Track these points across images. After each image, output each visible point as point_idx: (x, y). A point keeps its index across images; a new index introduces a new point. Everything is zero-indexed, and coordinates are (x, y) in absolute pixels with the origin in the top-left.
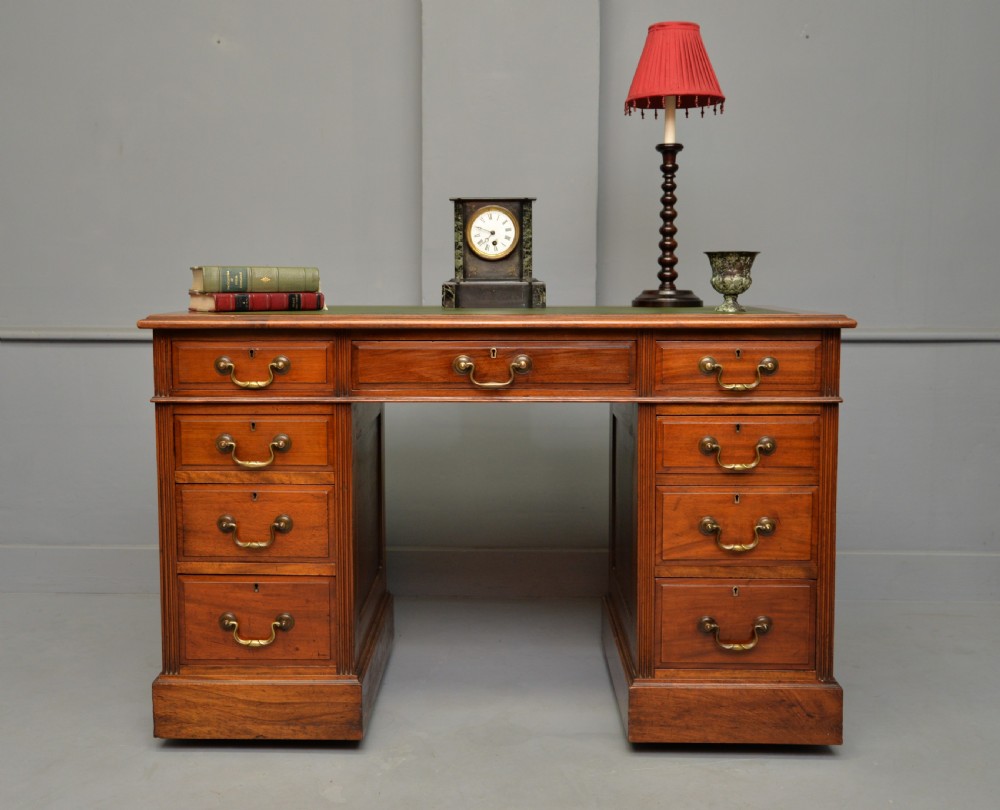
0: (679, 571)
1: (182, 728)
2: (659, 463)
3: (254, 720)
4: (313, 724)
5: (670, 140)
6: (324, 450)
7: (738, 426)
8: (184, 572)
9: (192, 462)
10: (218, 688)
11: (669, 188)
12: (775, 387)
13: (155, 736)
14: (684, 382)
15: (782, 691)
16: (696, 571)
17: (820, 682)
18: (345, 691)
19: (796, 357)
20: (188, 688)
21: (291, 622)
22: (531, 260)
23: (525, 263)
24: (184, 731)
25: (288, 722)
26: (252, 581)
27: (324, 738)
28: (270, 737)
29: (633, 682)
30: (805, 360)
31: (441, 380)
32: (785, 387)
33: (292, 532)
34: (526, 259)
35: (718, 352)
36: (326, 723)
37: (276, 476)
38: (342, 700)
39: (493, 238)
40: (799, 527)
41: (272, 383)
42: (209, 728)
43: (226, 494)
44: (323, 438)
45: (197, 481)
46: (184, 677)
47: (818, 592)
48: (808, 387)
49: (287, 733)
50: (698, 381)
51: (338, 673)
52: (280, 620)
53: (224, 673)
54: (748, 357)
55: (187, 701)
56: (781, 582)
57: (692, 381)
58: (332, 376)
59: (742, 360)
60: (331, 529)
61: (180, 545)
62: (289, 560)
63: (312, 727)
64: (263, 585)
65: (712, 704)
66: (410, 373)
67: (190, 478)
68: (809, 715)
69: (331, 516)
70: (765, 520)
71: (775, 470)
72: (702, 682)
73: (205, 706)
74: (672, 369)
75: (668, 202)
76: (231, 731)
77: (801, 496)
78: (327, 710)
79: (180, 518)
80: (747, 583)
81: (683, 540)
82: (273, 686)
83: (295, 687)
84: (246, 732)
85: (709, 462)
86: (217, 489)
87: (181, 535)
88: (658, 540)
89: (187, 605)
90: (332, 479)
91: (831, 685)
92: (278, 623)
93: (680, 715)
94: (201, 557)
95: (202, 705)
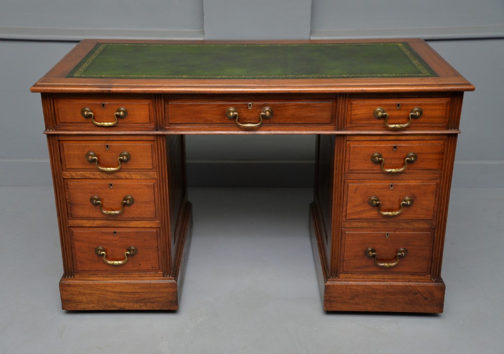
0: (355, 224)
1: (78, 305)
2: (347, 167)
3: (118, 301)
4: (151, 302)
6: (151, 160)
7: (395, 147)
8: (72, 226)
9: (72, 167)
10: (97, 285)
12: (420, 125)
13: (63, 309)
14: (365, 122)
15: (410, 286)
16: (366, 224)
17: (433, 282)
18: (167, 286)
19: (434, 107)
20: (79, 285)
21: (136, 251)
24: (79, 307)
25: (137, 302)
26: (113, 230)
27: (157, 309)
28: (127, 309)
29: (327, 280)
30: (439, 109)
31: (218, 122)
32: (425, 125)
33: (134, 205)
35: (386, 105)
36: (158, 302)
37: (122, 175)
38: (165, 290)
40: (428, 202)
41: (117, 123)
42: (93, 305)
43: (94, 184)
44: (149, 154)
45: (76, 177)
46: (77, 280)
47: (436, 236)
48: (440, 125)
49: (136, 306)
50: (373, 122)
51: (164, 276)
52: (129, 250)
53: (99, 277)
54: (404, 108)
55: (79, 292)
56: (414, 230)
57: (369, 122)
58: (153, 118)
59: (400, 110)
60: (157, 203)
61: (69, 211)
62: (133, 219)
63: (150, 304)
64: (119, 233)
65: (371, 293)
66: (200, 117)
67: (71, 175)
68: (425, 299)
69: (156, 196)
70: (407, 198)
71: (415, 171)
72: (366, 281)
73: (90, 294)
74: (357, 115)
76: (105, 306)
77: (430, 185)
78: (158, 296)
79: (67, 197)
80: (395, 231)
81: (359, 209)
82: (127, 284)
83: (140, 284)
84: (114, 306)
85: (377, 167)
86: (88, 182)
87: (69, 206)
88: (344, 209)
89: (75, 243)
90: (156, 176)
91: (439, 284)
92: (128, 253)
93: (353, 298)
94: (82, 218)
95: (88, 294)
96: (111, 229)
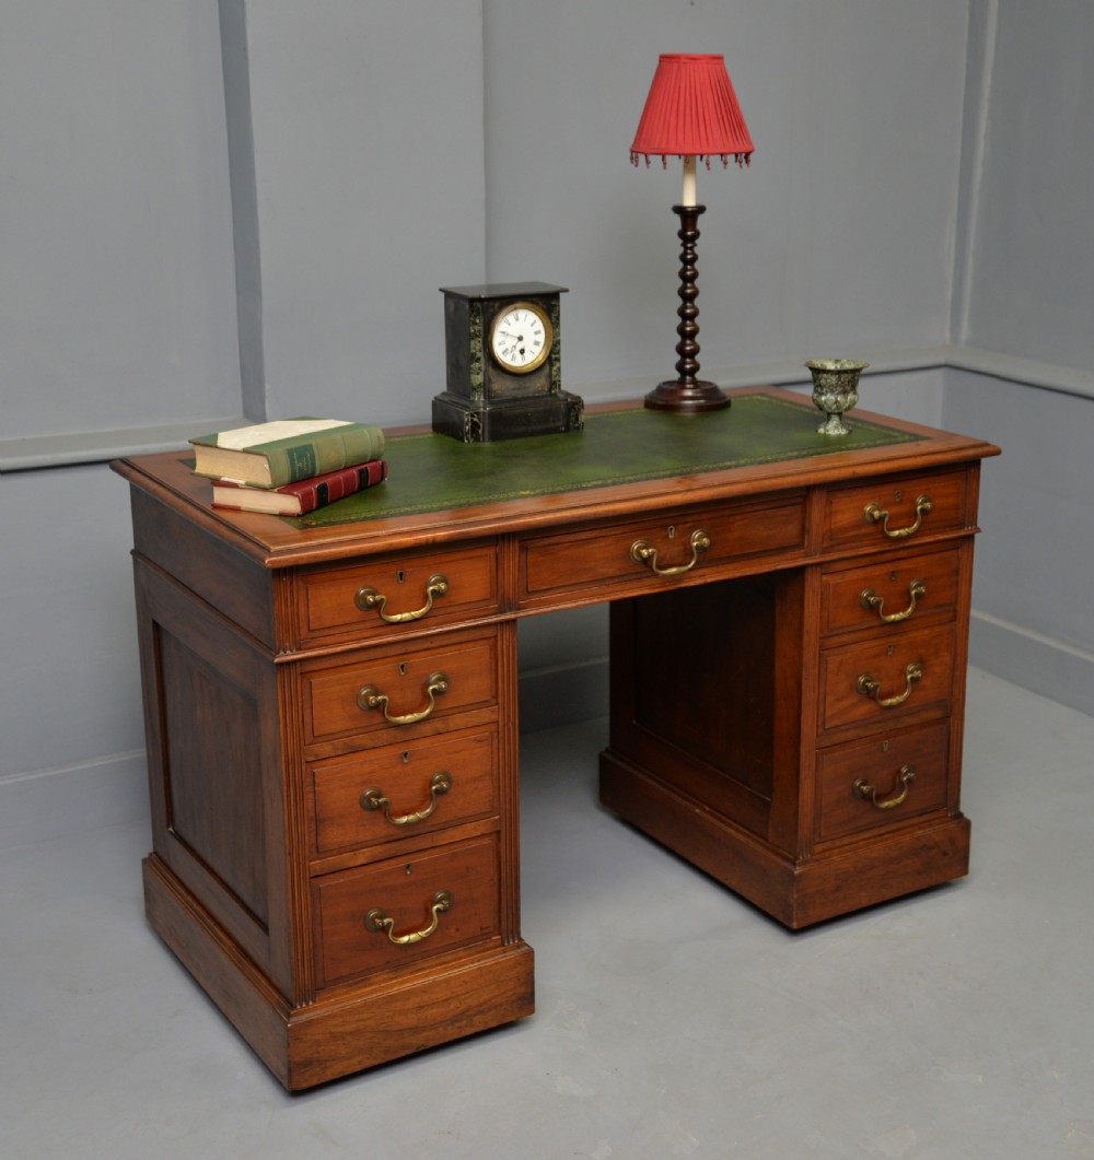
0: (837, 737)
1: (325, 1068)
2: (824, 626)
3: (414, 1031)
4: (482, 1012)
5: (689, 201)
6: (488, 681)
7: (893, 573)
8: (319, 873)
9: (326, 731)
10: (370, 1005)
11: (688, 260)
14: (851, 533)
15: (923, 837)
16: (853, 734)
17: (950, 818)
18: (513, 964)
19: (946, 491)
21: (449, 899)
22: (559, 369)
23: (554, 373)
24: (329, 1072)
25: (453, 1021)
26: (404, 862)
27: (494, 1024)
28: (430, 1045)
29: (795, 866)
30: (953, 494)
31: (617, 574)
32: (934, 525)
33: (452, 790)
34: (555, 368)
35: (880, 498)
36: (496, 1007)
37: (430, 726)
38: (510, 975)
39: (520, 345)
41: (431, 609)
43: (371, 761)
44: (485, 668)
47: (951, 729)
49: (452, 1033)
50: (867, 531)
51: (503, 945)
53: (370, 985)
54: (905, 497)
56: (922, 726)
57: (857, 532)
58: (496, 589)
59: (900, 502)
60: (495, 776)
61: (313, 840)
62: (446, 825)
63: (480, 1016)
64: (416, 865)
65: (866, 868)
66: (585, 570)
67: (321, 752)
68: (945, 854)
69: (495, 761)
70: (912, 666)
71: (921, 613)
73: (354, 1032)
74: (840, 522)
75: (688, 277)
76: (386, 1053)
77: (943, 635)
78: (496, 992)
79: (311, 806)
80: (895, 735)
81: (843, 705)
82: (433, 982)
84: (401, 1048)
85: (870, 617)
86: (360, 758)
87: (312, 826)
88: (821, 709)
90: (496, 716)
91: (960, 819)
92: (440, 906)
93: (838, 888)
94: (341, 850)
95: (351, 1033)
96: (401, 859)
